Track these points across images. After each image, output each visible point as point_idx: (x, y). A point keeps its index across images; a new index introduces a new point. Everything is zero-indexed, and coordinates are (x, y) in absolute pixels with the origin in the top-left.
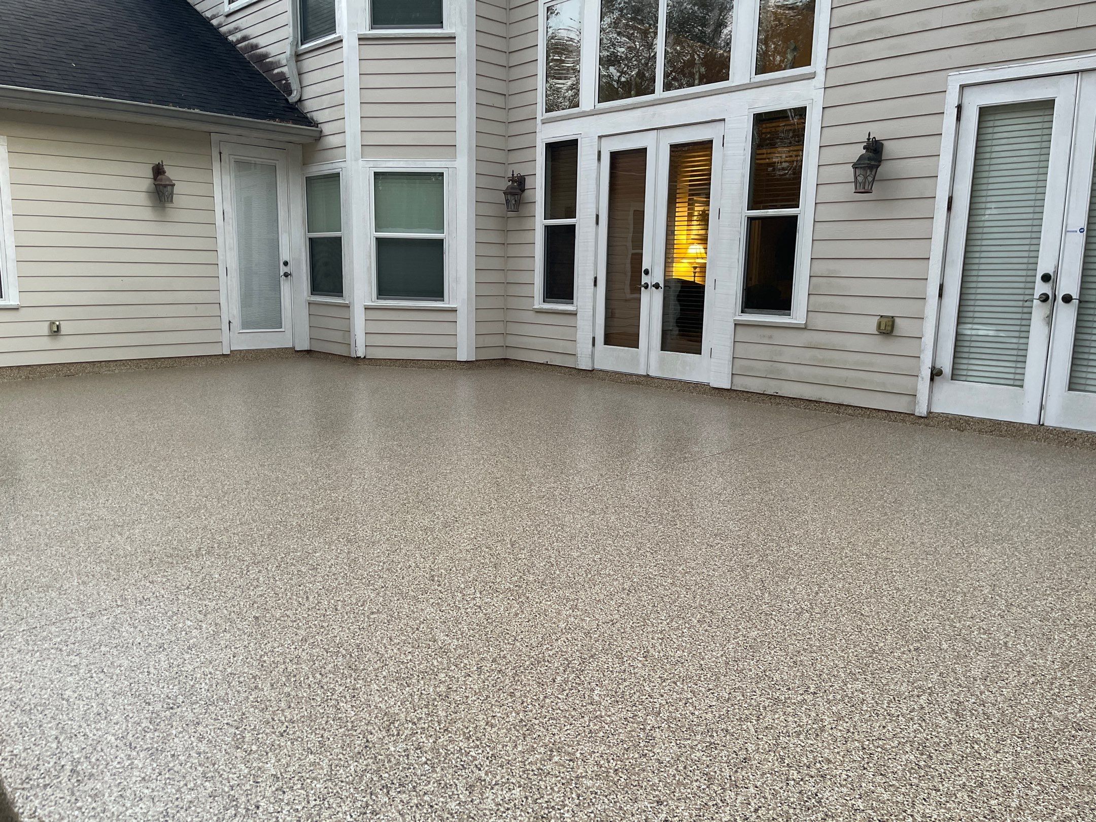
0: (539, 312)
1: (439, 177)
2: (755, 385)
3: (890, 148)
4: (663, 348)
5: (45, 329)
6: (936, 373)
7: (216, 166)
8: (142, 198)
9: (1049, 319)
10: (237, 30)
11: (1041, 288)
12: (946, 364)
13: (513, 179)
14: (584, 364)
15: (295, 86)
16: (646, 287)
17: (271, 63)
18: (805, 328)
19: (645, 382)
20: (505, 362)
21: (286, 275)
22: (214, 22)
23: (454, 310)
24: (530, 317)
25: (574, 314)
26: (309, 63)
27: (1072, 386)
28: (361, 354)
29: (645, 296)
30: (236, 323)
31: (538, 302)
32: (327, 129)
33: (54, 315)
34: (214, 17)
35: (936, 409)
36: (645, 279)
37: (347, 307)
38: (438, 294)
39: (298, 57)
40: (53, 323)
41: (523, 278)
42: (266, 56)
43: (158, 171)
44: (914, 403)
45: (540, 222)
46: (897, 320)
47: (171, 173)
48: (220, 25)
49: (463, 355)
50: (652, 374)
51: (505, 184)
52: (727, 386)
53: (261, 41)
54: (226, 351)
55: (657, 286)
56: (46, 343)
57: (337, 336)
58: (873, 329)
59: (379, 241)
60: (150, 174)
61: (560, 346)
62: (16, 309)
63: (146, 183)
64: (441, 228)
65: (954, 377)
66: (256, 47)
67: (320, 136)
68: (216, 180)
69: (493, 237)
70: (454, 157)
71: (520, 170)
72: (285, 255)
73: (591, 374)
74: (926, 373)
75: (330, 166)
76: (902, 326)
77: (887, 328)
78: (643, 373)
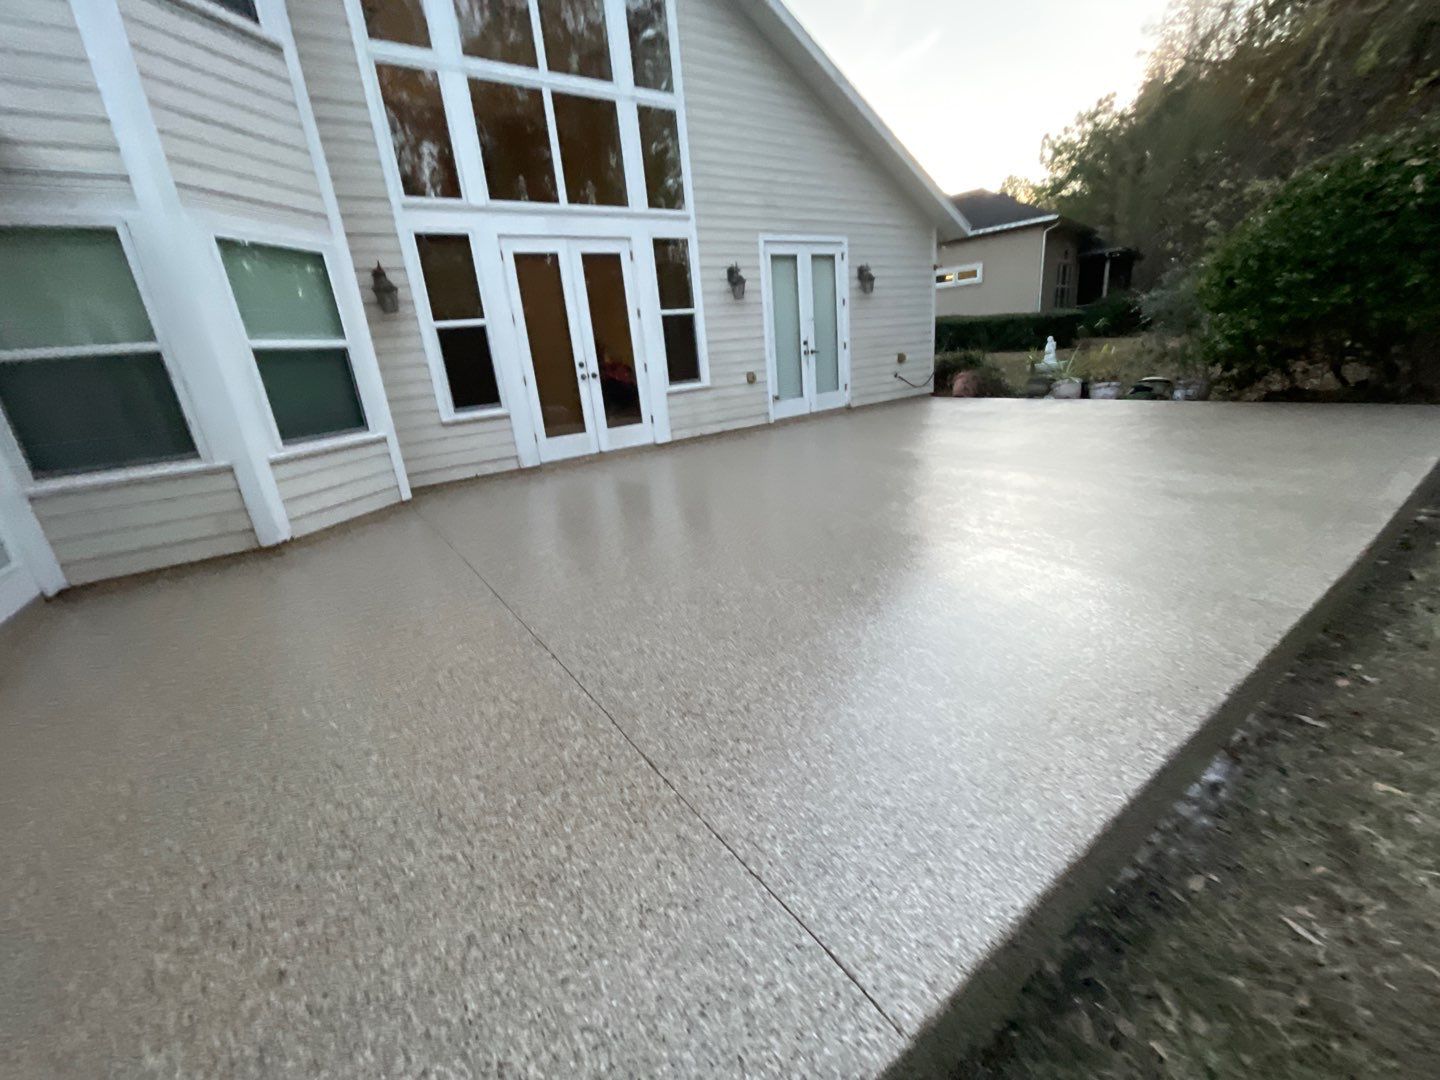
2: (686, 434)
4: (609, 425)
6: (774, 399)
9: (808, 362)
11: (804, 348)
12: (777, 393)
13: (378, 272)
14: (528, 462)
16: (583, 377)
18: (709, 388)
19: (599, 459)
23: (383, 440)
24: (434, 433)
25: (507, 417)
27: (818, 391)
28: (284, 534)
29: (583, 387)
31: (448, 414)
35: (777, 417)
36: (580, 372)
37: (220, 470)
38: (361, 423)
41: (411, 391)
44: (769, 417)
45: (430, 325)
46: (755, 374)
49: (404, 492)
50: (605, 448)
51: (370, 278)
52: (669, 439)
55: (594, 376)
58: (746, 381)
64: (342, 334)
73: (542, 469)
74: (771, 400)
76: (759, 378)
77: (751, 379)
78: (594, 450)
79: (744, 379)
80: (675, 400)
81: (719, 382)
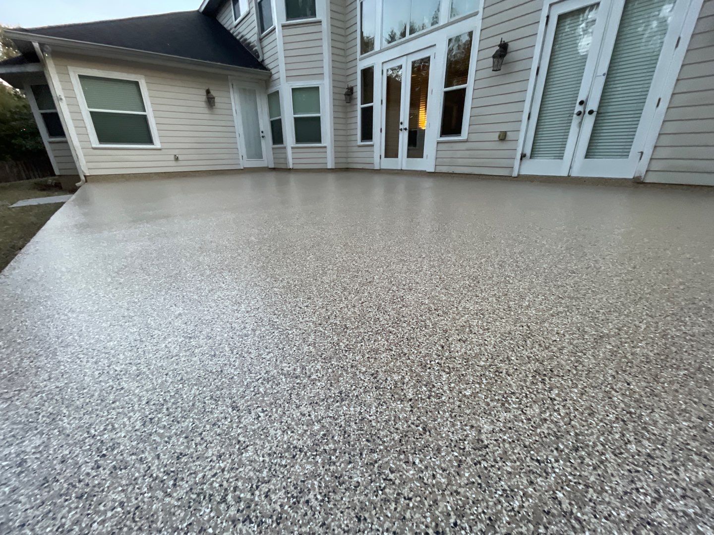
0: (360, 146)
1: (317, 88)
2: (444, 169)
3: (511, 46)
4: (409, 156)
5: (172, 158)
6: (523, 156)
7: (231, 90)
8: (203, 104)
9: (580, 124)
10: (239, 33)
11: (578, 108)
12: (528, 152)
13: (348, 88)
14: (377, 167)
15: (260, 54)
16: (401, 130)
17: (252, 46)
18: (466, 141)
19: (401, 172)
20: (347, 170)
21: (263, 137)
22: (231, 32)
23: (325, 147)
24: (355, 149)
25: (372, 146)
26: (265, 42)
27: (587, 156)
28: (291, 167)
29: (401, 134)
30: (245, 156)
31: (359, 143)
32: (273, 71)
33: (176, 152)
34: (231, 29)
35: (523, 173)
36: (401, 127)
37: (285, 148)
38: (319, 141)
39: (261, 40)
40: (175, 155)
41: (352, 132)
42: (249, 43)
43: (208, 92)
44: (512, 171)
45: (359, 106)
46: (508, 133)
47: (213, 93)
48: (234, 33)
49: (330, 166)
50: (403, 168)
51: (345, 91)
52: (433, 171)
53: (247, 37)
54: (242, 168)
55: (406, 129)
56: (174, 163)
57: (282, 161)
58: (497, 139)
59: (296, 119)
60: (205, 94)
61: (368, 161)
62: (160, 149)
63: (204, 98)
64: (319, 112)
65: (531, 158)
66: (246, 40)
67: (271, 75)
68: (232, 97)
69: (341, 115)
70: (323, 79)
71: (351, 84)
72: (262, 129)
73: (380, 171)
74: (519, 157)
75: (275, 88)
76: (510, 136)
77: (503, 137)
78: (400, 168)
79: (496, 136)
80: (442, 146)
81: (474, 137)
